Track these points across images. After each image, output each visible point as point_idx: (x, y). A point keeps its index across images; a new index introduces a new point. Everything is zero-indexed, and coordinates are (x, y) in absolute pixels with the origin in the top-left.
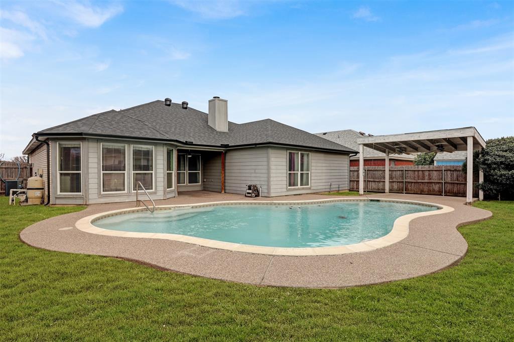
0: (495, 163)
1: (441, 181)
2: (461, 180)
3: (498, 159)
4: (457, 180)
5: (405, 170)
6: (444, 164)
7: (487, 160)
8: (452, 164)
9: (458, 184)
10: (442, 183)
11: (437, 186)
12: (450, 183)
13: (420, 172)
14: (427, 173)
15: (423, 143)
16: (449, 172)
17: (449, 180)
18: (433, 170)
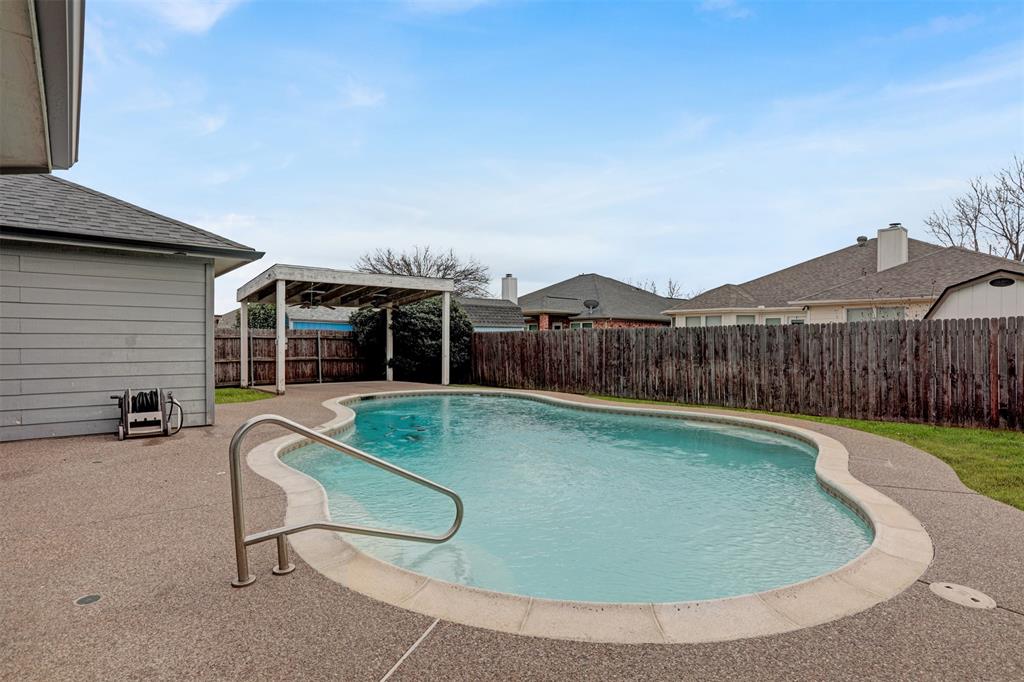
1: (315, 358)
10: (318, 361)
11: (309, 365)
12: (328, 360)
16: (326, 341)
17: (326, 355)
18: (301, 339)
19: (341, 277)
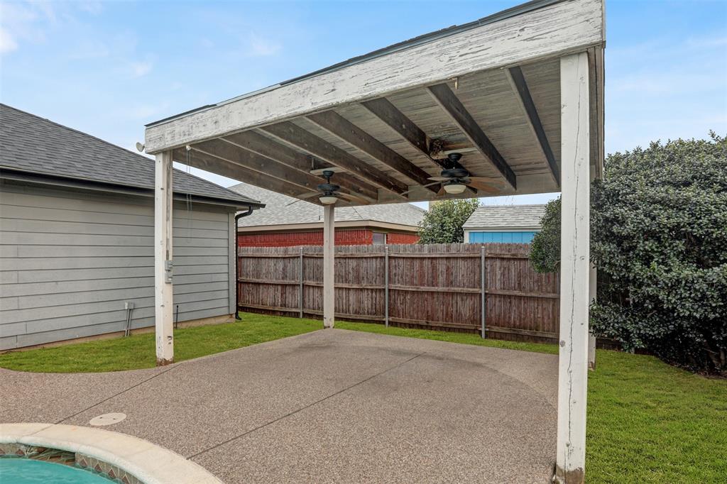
0: (649, 234)
1: (476, 290)
2: (528, 288)
3: (665, 218)
4: (520, 287)
5: (390, 257)
6: (488, 240)
7: (615, 220)
8: (507, 240)
9: (520, 298)
10: (481, 294)
11: (469, 302)
12: (500, 296)
13: (426, 262)
14: (442, 266)
15: (408, 162)
16: (498, 263)
17: (497, 288)
18: (457, 258)
19: (227, 117)
